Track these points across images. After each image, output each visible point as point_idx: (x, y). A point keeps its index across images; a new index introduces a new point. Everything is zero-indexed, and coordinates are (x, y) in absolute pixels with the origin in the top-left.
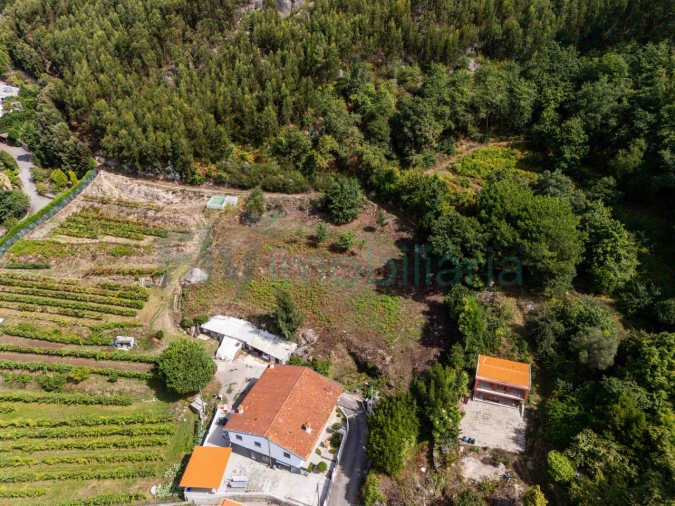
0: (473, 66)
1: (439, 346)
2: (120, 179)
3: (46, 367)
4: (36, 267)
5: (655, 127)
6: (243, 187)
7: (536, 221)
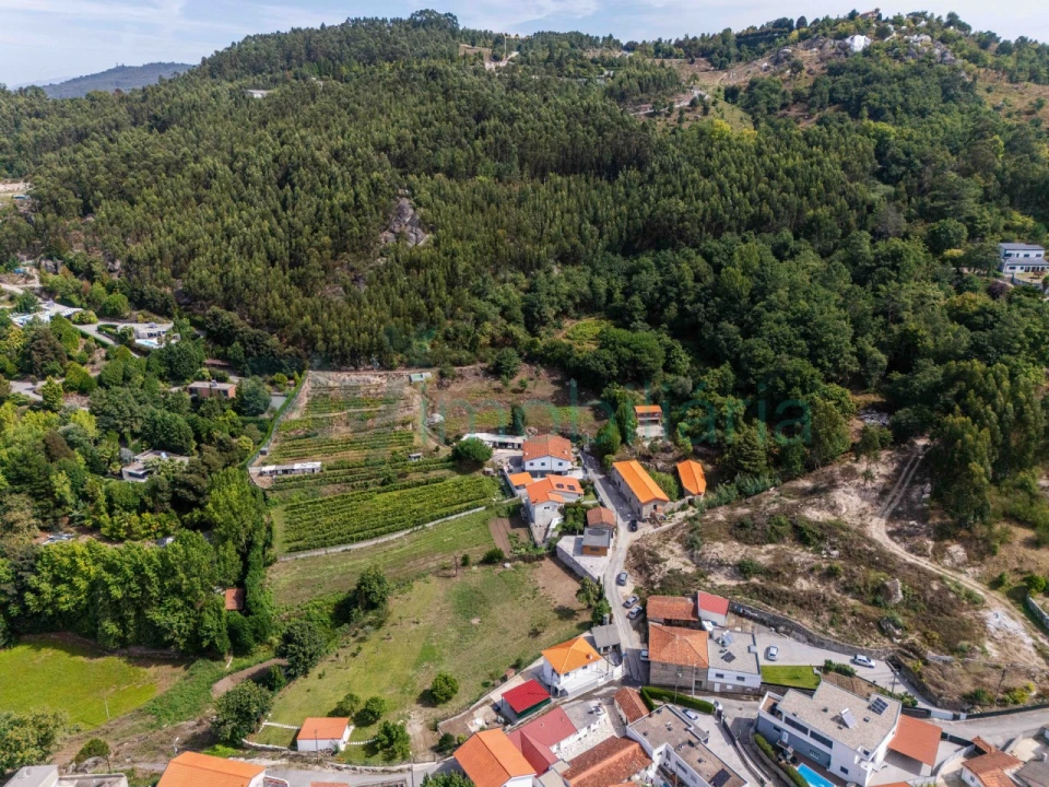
0: (556, 272)
2: (333, 374)
4: (307, 436)
5: (679, 294)
6: (428, 366)
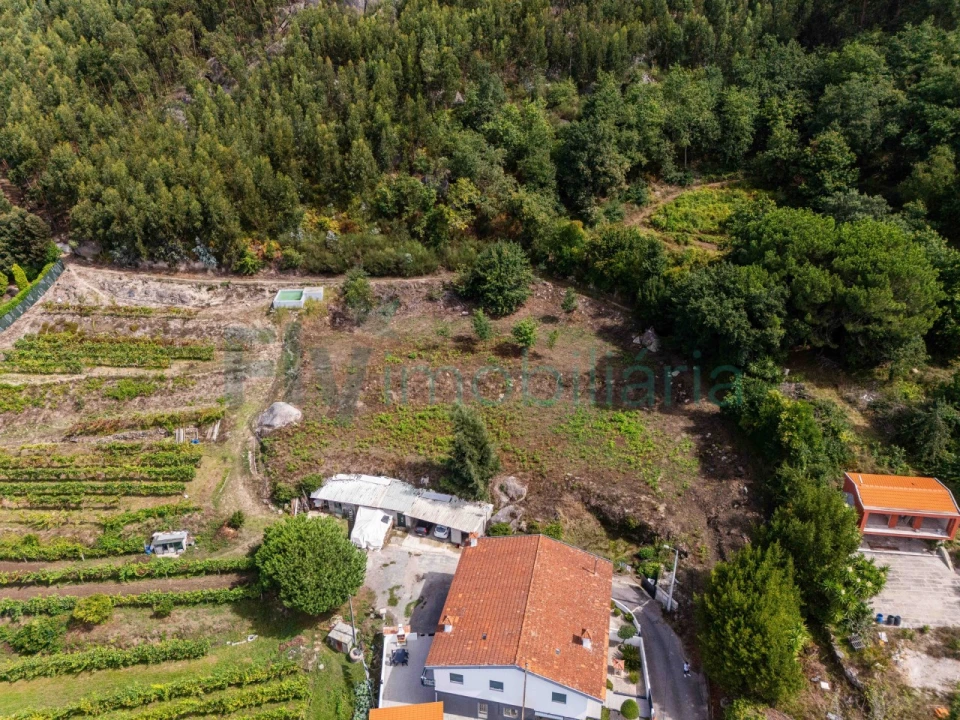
0: (645, 81)
1: (738, 476)
2: (106, 275)
3: (19, 608)
7: (866, 255)
